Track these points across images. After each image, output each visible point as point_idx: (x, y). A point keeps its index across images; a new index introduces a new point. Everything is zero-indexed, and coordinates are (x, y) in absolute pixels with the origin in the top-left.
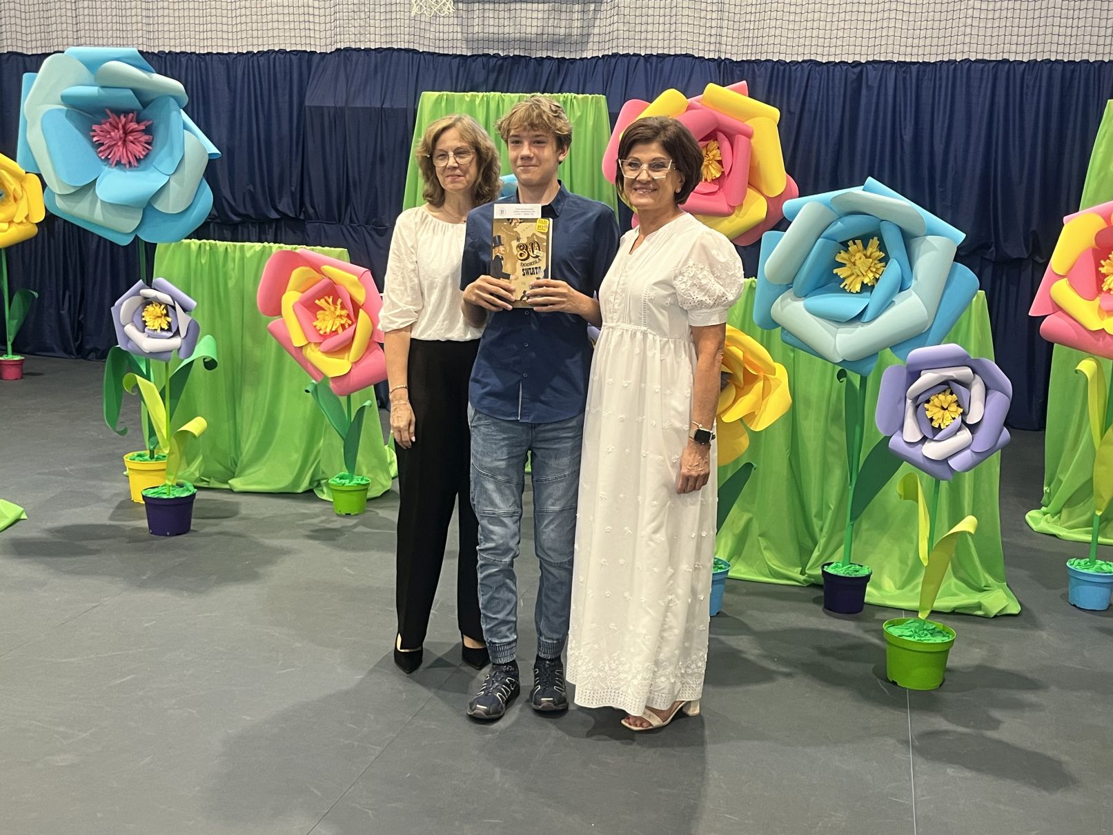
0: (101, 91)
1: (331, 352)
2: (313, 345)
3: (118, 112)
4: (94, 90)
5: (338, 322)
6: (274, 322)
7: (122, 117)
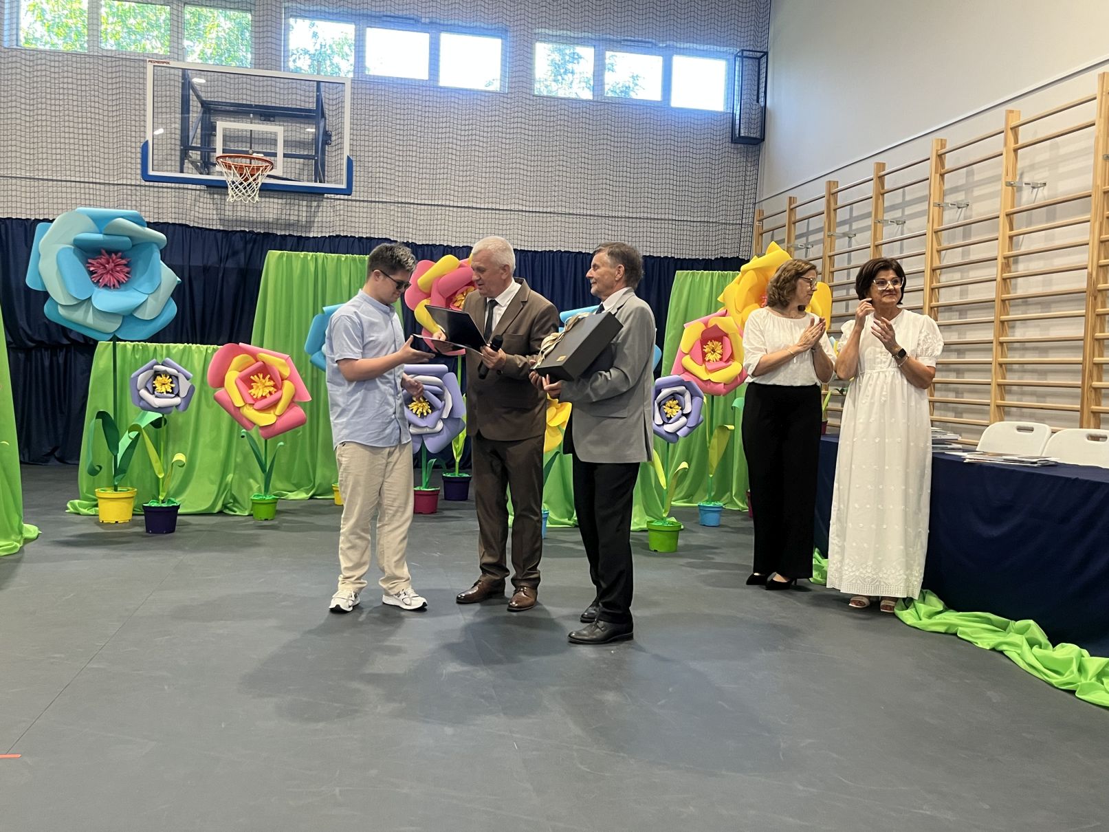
0: (107, 238)
1: (261, 410)
2: (248, 406)
3: (109, 252)
4: (100, 236)
5: (267, 390)
6: (220, 391)
7: (113, 255)
